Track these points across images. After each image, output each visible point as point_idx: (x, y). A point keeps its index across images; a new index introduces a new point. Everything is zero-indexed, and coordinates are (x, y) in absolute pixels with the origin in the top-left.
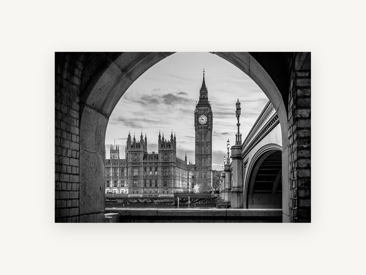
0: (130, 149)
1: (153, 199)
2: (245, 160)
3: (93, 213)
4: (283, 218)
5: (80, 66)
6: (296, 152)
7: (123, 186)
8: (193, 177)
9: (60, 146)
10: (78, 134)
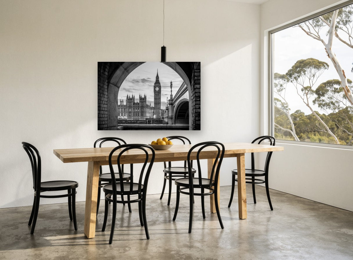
0: (128, 101)
1: (137, 121)
2: (174, 105)
3: (113, 126)
4: (189, 128)
5: (108, 67)
6: (194, 102)
7: (125, 116)
8: (153, 112)
9: (100, 100)
10: (107, 94)
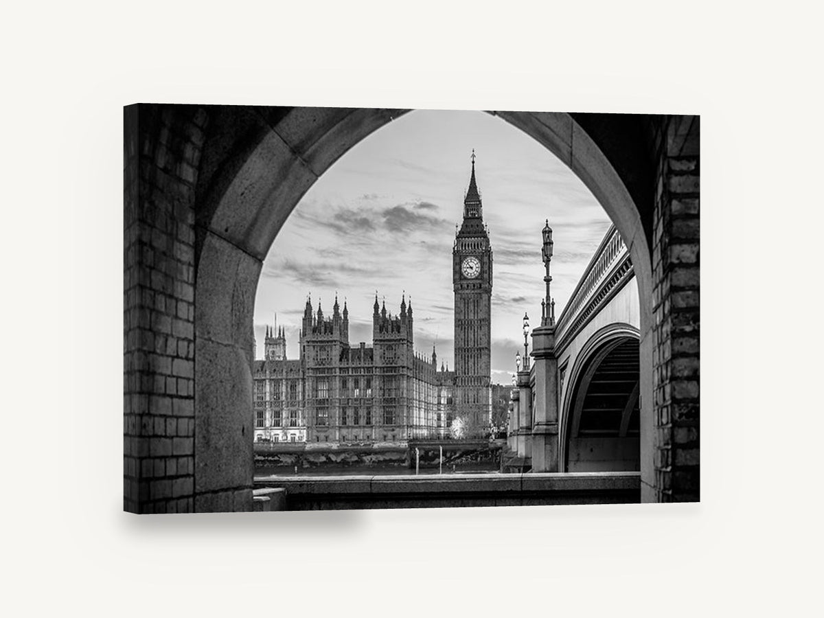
0: (309, 337)
1: (361, 453)
2: (561, 361)
3: (226, 490)
4: (643, 492)
5: (197, 138)
6: (669, 342)
7: (294, 424)
8: (450, 401)
9: (150, 330)
10: (191, 300)
